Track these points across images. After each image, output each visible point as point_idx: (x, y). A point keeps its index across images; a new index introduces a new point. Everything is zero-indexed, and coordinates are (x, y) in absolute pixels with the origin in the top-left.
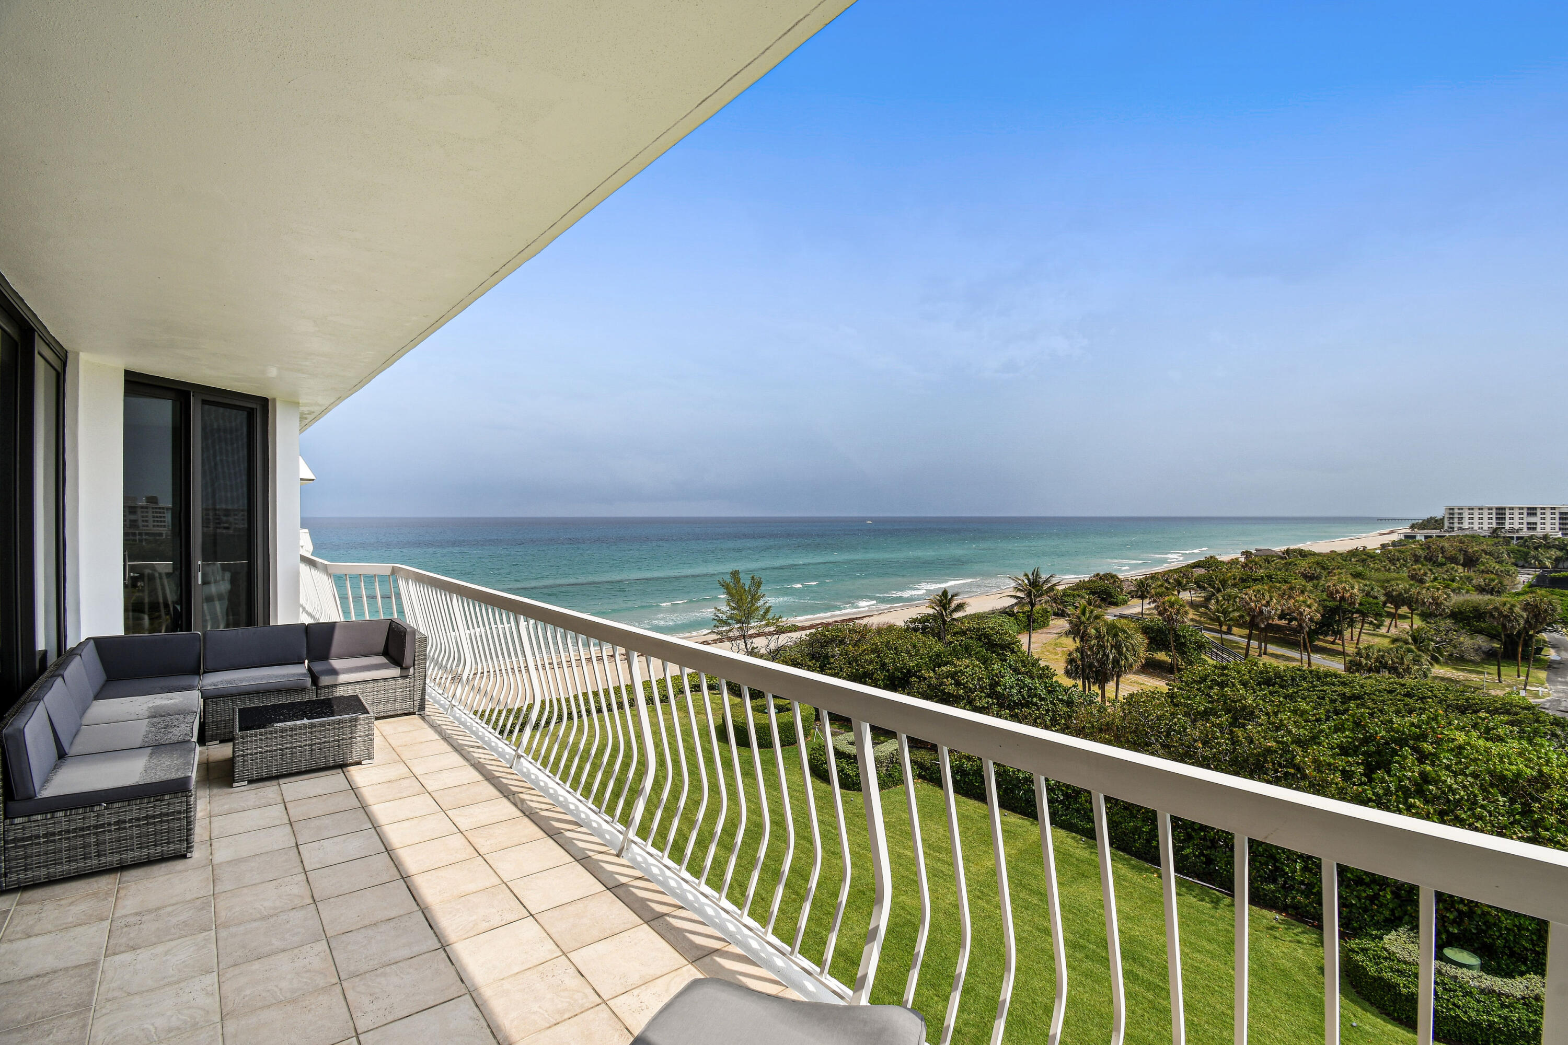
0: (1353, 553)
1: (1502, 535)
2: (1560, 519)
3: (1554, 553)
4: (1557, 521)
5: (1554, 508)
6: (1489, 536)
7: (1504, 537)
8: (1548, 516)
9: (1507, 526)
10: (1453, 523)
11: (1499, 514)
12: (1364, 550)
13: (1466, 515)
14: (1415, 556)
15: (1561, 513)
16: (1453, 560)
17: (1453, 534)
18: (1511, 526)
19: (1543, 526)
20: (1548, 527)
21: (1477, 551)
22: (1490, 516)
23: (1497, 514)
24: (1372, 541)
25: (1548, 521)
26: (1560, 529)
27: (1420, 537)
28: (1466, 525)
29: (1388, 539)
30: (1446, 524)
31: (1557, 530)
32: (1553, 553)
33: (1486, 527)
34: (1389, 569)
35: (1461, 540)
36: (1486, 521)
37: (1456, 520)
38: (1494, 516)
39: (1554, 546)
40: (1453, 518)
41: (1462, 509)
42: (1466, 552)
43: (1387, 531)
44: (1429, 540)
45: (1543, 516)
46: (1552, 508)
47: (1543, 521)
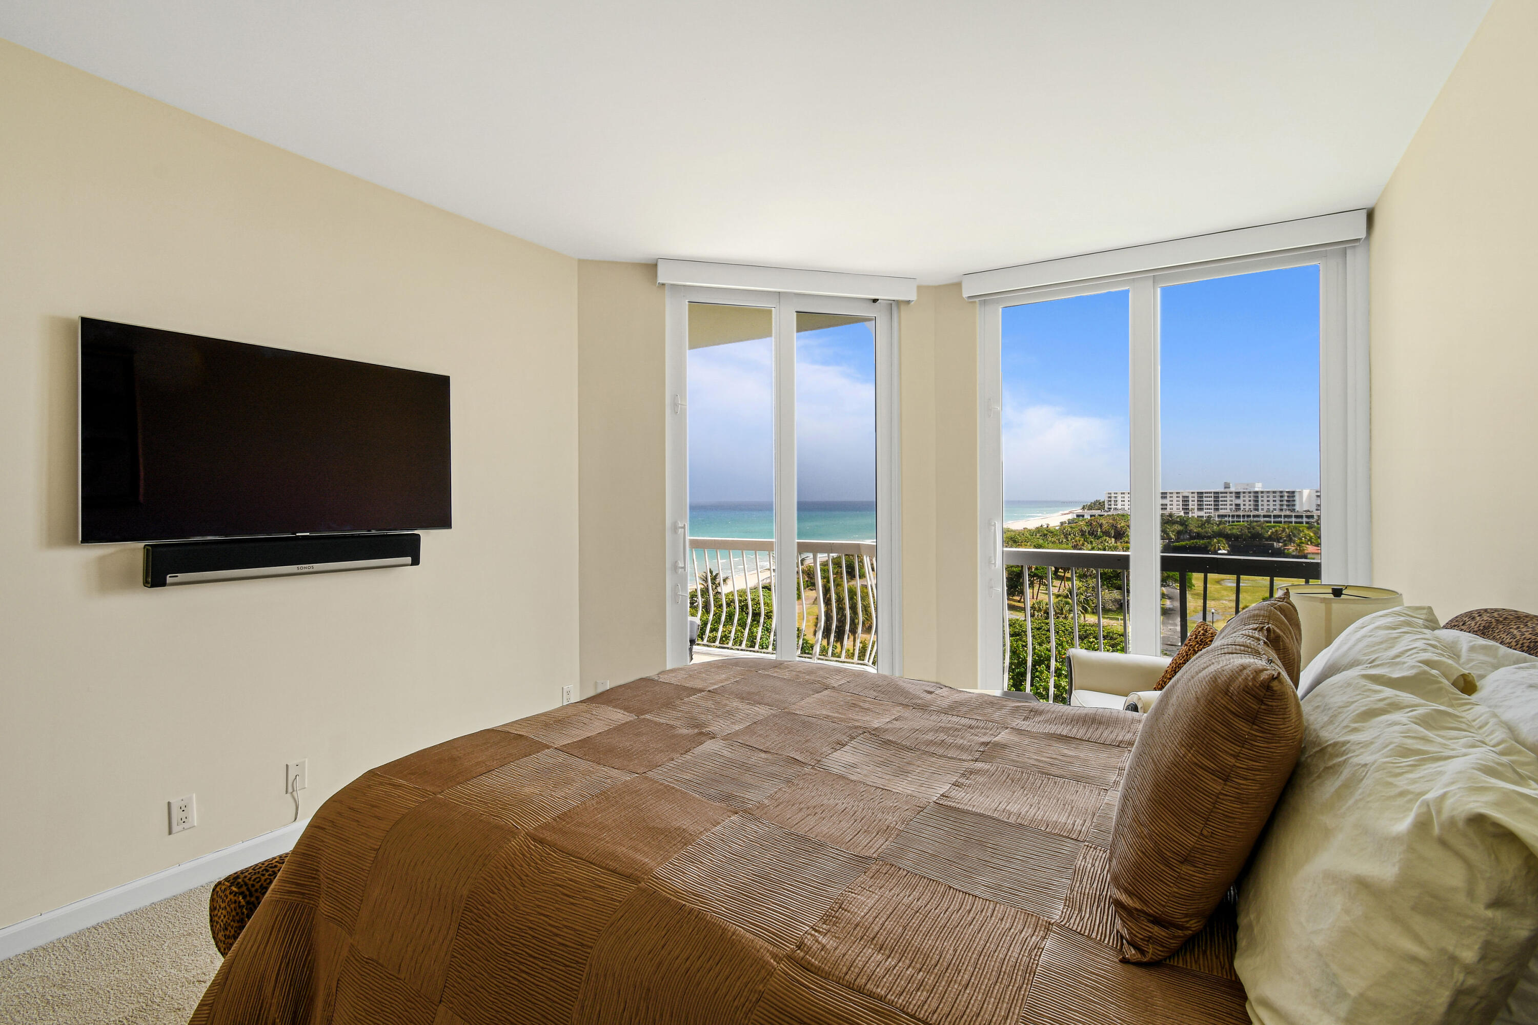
0: (1039, 530)
2: (1183, 501)
3: (1177, 527)
4: (1181, 503)
5: (1179, 493)
8: (1175, 499)
10: (1111, 505)
12: (1048, 527)
13: (1119, 499)
14: (1082, 531)
15: (1184, 497)
16: (1107, 533)
20: (1175, 507)
21: (1123, 527)
24: (1054, 520)
25: (1175, 503)
26: (1183, 509)
27: (1087, 517)
28: (1119, 507)
29: (1065, 518)
30: (1106, 506)
31: (1179, 509)
34: (1062, 542)
35: (1112, 518)
37: (1113, 502)
39: (1176, 522)
40: (1110, 501)
41: (1117, 493)
42: (1116, 527)
43: (1067, 512)
44: (1093, 518)
45: (1171, 499)
46: (1177, 493)
47: (1171, 503)
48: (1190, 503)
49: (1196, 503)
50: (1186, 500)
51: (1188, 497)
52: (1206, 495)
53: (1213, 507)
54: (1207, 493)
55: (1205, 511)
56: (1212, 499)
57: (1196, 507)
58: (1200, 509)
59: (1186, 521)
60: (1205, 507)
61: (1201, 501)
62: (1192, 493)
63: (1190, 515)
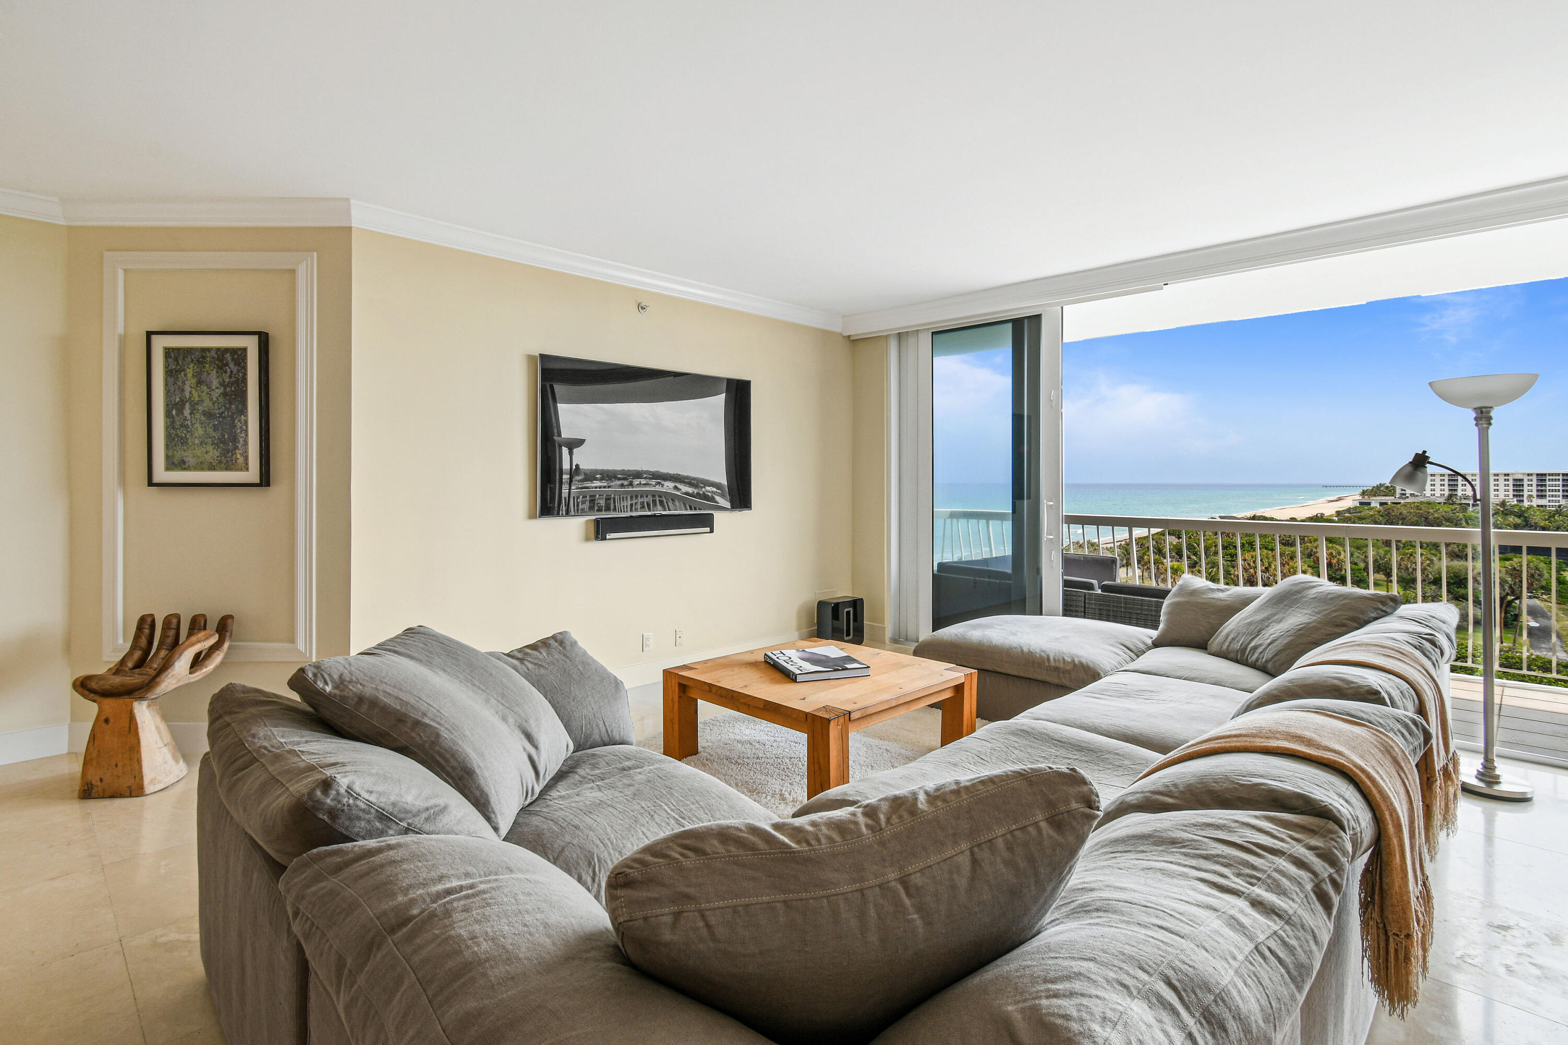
1: (1458, 502)
2: (1514, 485)
4: (1511, 488)
5: (1508, 475)
6: (1445, 503)
7: (1461, 504)
8: (1502, 482)
9: (1460, 493)
11: (1452, 480)
12: (1320, 516)
15: (1515, 480)
17: (1407, 500)
18: (1464, 493)
19: (1496, 493)
20: (1503, 494)
22: (1442, 483)
23: (1449, 480)
25: (1502, 488)
26: (1514, 495)
27: (1375, 504)
29: (1342, 505)
31: (1511, 496)
32: (1511, 519)
33: (1438, 493)
35: (1418, 506)
36: (1438, 487)
38: (1446, 483)
43: (1339, 498)
44: (1385, 506)
46: (1505, 475)
47: (1496, 488)
48: (1526, 488)
49: (1534, 488)
50: (1518, 485)
51: (1522, 480)
52: (1551, 477)
53: (1561, 493)
54: (1552, 475)
55: (1548, 498)
56: (1561, 483)
57: (1534, 493)
58: (1543, 497)
59: (1524, 512)
60: (1548, 493)
61: (1542, 486)
62: (1529, 475)
63: (1526, 504)
